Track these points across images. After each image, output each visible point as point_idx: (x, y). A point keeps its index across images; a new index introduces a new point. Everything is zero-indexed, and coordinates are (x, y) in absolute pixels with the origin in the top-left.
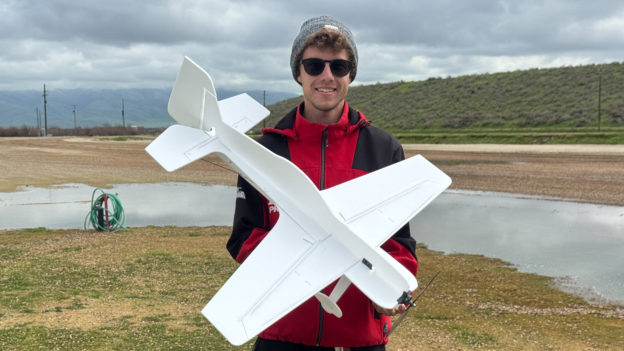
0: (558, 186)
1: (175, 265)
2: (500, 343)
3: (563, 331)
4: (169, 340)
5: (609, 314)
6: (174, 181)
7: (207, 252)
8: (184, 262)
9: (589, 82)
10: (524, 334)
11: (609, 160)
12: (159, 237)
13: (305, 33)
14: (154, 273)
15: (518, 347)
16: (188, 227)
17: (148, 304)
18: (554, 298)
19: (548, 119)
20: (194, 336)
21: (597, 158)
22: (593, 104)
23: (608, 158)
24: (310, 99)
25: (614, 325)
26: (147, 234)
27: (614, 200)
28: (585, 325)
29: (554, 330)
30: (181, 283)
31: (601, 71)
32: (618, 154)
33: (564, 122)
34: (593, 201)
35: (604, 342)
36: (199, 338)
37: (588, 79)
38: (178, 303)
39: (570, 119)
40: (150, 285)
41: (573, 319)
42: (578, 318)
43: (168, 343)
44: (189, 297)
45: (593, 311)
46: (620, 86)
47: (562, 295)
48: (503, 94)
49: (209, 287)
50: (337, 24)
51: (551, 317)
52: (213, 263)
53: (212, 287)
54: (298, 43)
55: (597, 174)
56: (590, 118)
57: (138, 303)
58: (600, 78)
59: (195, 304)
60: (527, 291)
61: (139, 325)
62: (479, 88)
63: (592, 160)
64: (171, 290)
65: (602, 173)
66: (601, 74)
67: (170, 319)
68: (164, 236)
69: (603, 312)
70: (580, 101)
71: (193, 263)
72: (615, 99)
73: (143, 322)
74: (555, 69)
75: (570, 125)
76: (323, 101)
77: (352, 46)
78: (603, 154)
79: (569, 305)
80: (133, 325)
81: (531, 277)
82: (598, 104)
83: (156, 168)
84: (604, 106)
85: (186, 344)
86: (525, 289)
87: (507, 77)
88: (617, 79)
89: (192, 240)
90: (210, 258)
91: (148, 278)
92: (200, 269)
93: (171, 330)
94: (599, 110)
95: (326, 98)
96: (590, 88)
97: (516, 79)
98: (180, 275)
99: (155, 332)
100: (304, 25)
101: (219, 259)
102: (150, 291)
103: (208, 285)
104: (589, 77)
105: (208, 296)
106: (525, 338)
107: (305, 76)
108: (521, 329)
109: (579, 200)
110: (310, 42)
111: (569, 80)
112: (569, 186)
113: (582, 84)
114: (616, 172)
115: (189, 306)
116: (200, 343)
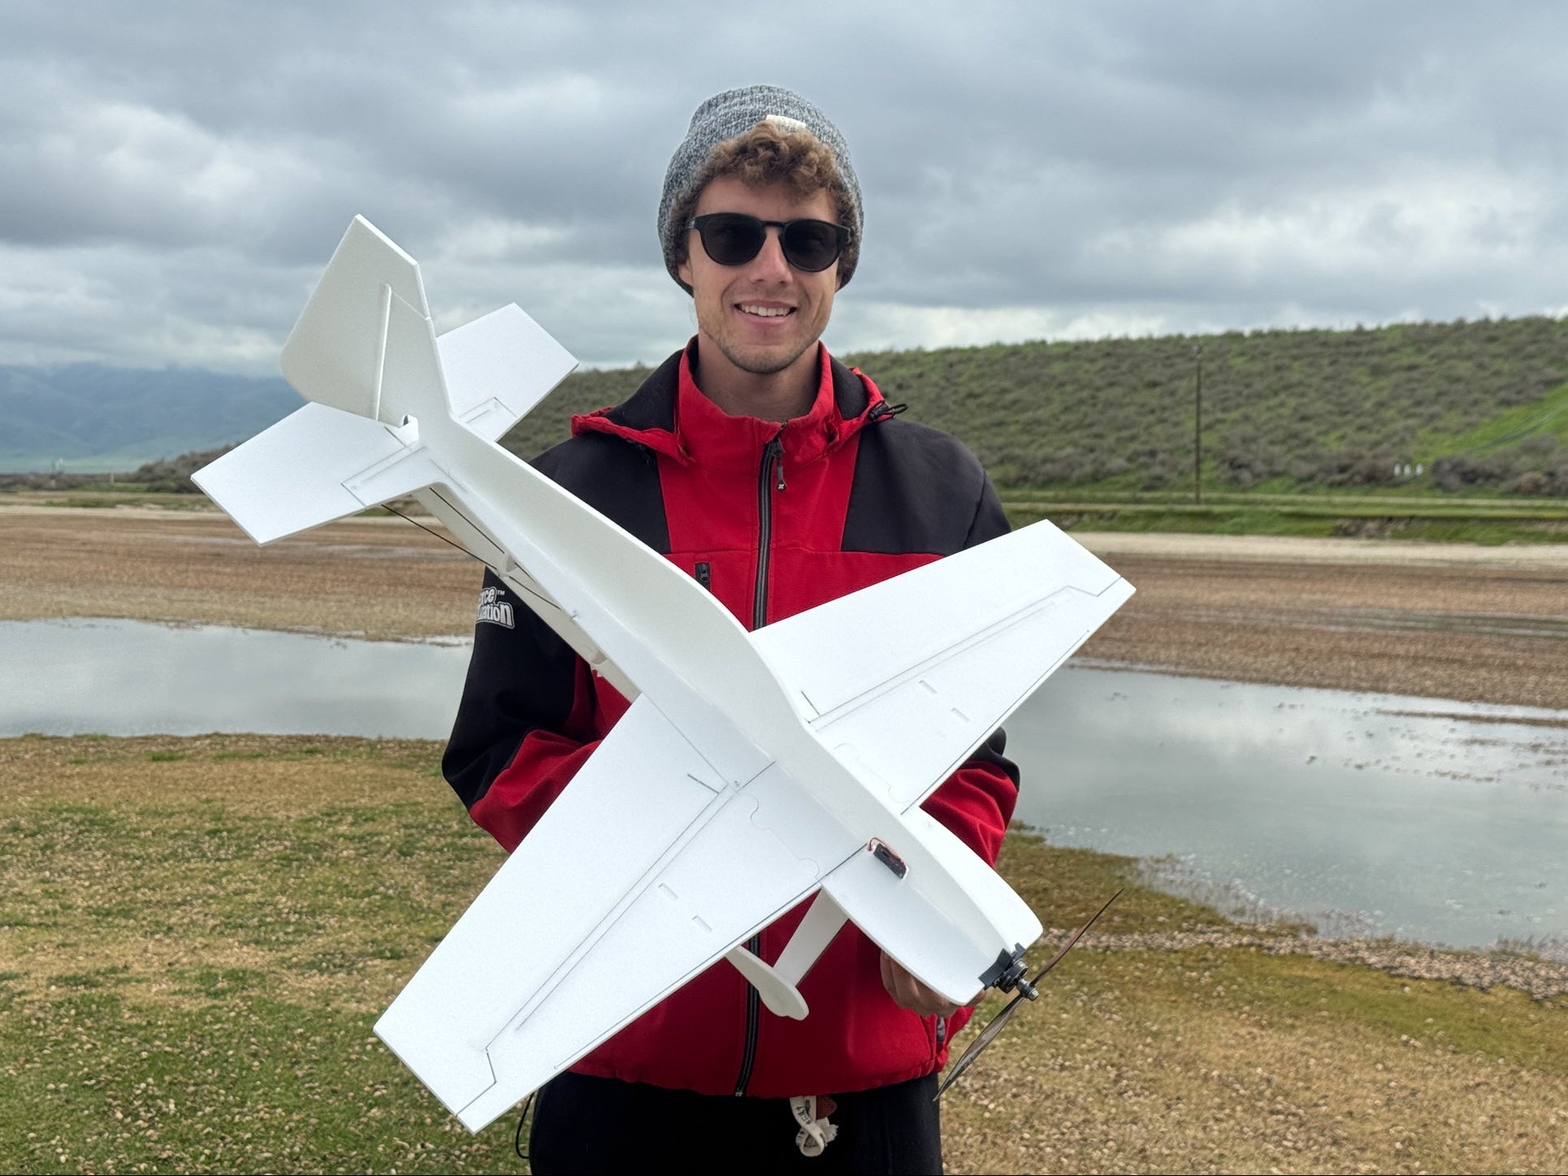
0: (1118, 635)
1: (121, 837)
2: (1029, 1022)
3: (1179, 988)
4: (134, 1035)
5: (1286, 946)
6: (84, 616)
7: (208, 801)
8: (146, 830)
9: (1171, 379)
10: (1085, 998)
11: (1232, 573)
12: (63, 765)
13: (704, 136)
14: (61, 860)
15: (1075, 1030)
16: (142, 738)
17: (58, 942)
18: (1146, 909)
19: (1073, 470)
20: (205, 1023)
21: (1202, 567)
22: (1182, 435)
23: (1229, 569)
24: (717, 337)
25: (1300, 973)
26: (27, 757)
27: (1257, 670)
28: (1230, 974)
29: (1158, 987)
30: (144, 886)
31: (1199, 351)
32: (1252, 560)
33: (1114, 479)
34: (1208, 672)
35: (1284, 1013)
36: (221, 1028)
37: (1168, 372)
38: (145, 937)
39: (1126, 472)
40: (56, 891)
41: (1200, 959)
42: (1210, 955)
43: (134, 1044)
44: (173, 920)
45: (1245, 940)
46: (1246, 392)
47: (1163, 901)
48: (962, 404)
49: (228, 895)
50: (802, 111)
51: (1146, 956)
52: (229, 831)
53: (236, 894)
54: (684, 166)
55: (1208, 606)
56: (1174, 468)
57: (30, 938)
58: (1199, 369)
59: (194, 940)
60: (1077, 894)
61: (41, 996)
62: (900, 387)
63: (1191, 571)
64: (119, 904)
65: (1219, 603)
66: (1200, 361)
67: (128, 981)
68: (77, 762)
69: (1270, 942)
70: (1148, 427)
71: (173, 832)
72: (1235, 422)
73: (53, 988)
74: (1087, 344)
75: (1128, 486)
76: (757, 344)
77: (846, 180)
78: (1214, 558)
79: (1185, 925)
80: (23, 998)
81: (1082, 857)
82: (1193, 435)
83: (28, 580)
84: (1209, 440)
85: (187, 1044)
86: (1072, 887)
87: (970, 359)
88: (1238, 372)
89: (159, 772)
90: (219, 819)
91: (47, 873)
92: (196, 845)
93: (136, 1009)
94: (1198, 449)
95: (765, 334)
96: (1173, 393)
97: (991, 364)
98: (138, 862)
99: (90, 1015)
100: (701, 111)
101: (245, 819)
102: (58, 907)
103: (224, 888)
104: (1171, 366)
105: (229, 917)
106: (1088, 1007)
107: (701, 264)
108: (1074, 987)
109: (1172, 669)
110: (719, 163)
111: (1123, 373)
112: (1144, 636)
113: (1154, 385)
114: (1252, 602)
115: (177, 944)
116: (223, 1040)
